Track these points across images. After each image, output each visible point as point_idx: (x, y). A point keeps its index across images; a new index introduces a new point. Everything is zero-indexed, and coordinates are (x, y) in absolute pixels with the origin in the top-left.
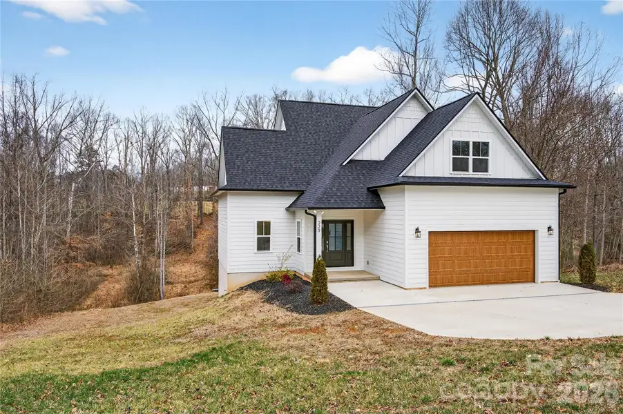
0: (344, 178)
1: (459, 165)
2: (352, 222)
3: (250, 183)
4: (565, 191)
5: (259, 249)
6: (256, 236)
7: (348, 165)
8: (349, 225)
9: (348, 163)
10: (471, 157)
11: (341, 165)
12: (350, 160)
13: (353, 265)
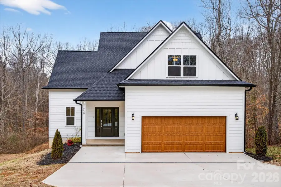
0: (106, 81)
1: (173, 71)
2: (118, 108)
3: (61, 84)
4: (251, 89)
5: (67, 124)
6: (65, 116)
7: (113, 72)
8: (116, 110)
9: (112, 71)
10: (182, 66)
11: (109, 72)
12: (115, 69)
13: (118, 136)
